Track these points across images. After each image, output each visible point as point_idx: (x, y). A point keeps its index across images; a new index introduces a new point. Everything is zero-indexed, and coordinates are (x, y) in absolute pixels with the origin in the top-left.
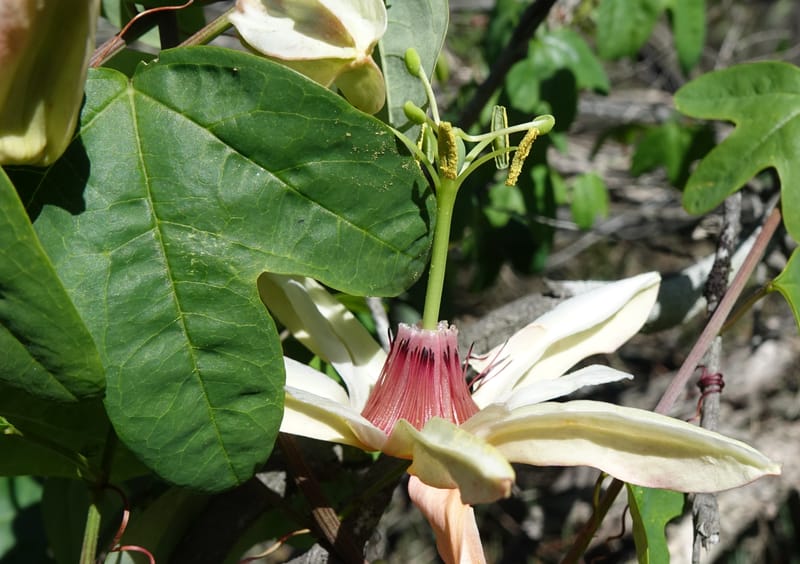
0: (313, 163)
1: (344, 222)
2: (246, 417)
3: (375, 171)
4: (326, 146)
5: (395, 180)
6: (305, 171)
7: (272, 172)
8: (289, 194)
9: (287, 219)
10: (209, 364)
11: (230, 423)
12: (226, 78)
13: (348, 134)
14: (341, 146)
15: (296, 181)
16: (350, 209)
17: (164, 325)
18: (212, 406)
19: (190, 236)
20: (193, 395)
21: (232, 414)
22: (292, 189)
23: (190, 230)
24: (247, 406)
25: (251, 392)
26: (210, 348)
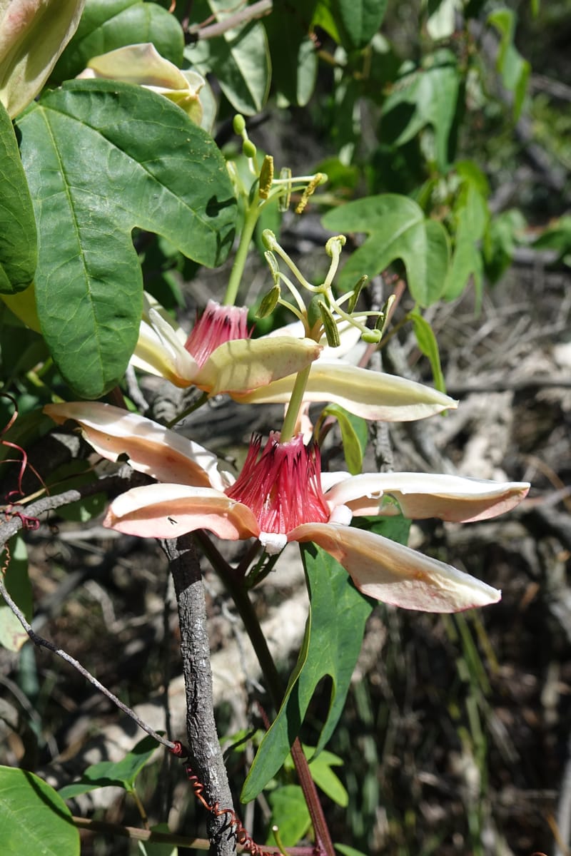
0: (165, 159)
1: (182, 202)
2: (117, 334)
3: (203, 170)
4: (174, 147)
5: (214, 177)
6: (161, 164)
7: (139, 162)
8: (149, 179)
9: (148, 196)
10: (96, 290)
11: (108, 338)
12: (108, 100)
13: (189, 140)
14: (183, 148)
15: (153, 171)
16: (185, 194)
17: (72, 256)
18: (96, 320)
19: (89, 198)
20: (88, 309)
21: (108, 330)
22: (150, 175)
23: (89, 194)
24: (118, 326)
25: (121, 316)
26: (99, 276)
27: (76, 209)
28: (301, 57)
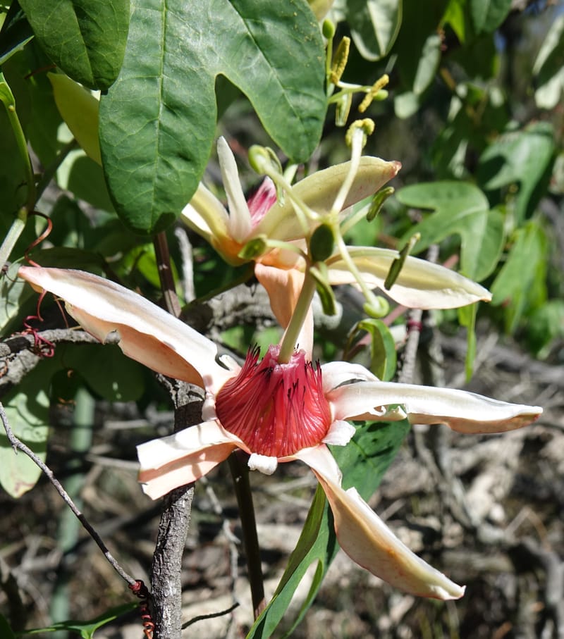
0: (269, 24)
1: (274, 74)
2: (176, 172)
3: (302, 50)
4: (280, 15)
5: (310, 63)
6: (263, 27)
7: (243, 17)
8: (248, 38)
9: (242, 54)
10: (165, 119)
13: (295, 14)
14: (287, 20)
15: (253, 31)
16: (279, 68)
17: (150, 75)
18: (159, 150)
19: (183, 27)
20: (153, 135)
21: (169, 166)
22: (249, 33)
23: (185, 24)
24: (179, 166)
25: (185, 157)
26: (173, 107)
27: (167, 32)
28: (426, 50)
